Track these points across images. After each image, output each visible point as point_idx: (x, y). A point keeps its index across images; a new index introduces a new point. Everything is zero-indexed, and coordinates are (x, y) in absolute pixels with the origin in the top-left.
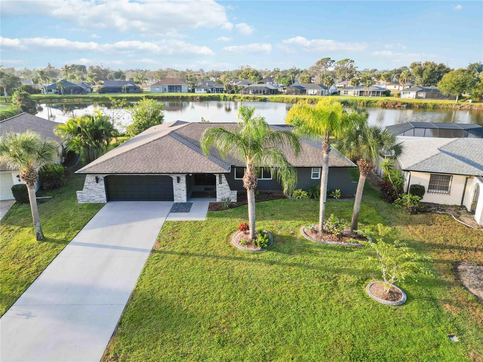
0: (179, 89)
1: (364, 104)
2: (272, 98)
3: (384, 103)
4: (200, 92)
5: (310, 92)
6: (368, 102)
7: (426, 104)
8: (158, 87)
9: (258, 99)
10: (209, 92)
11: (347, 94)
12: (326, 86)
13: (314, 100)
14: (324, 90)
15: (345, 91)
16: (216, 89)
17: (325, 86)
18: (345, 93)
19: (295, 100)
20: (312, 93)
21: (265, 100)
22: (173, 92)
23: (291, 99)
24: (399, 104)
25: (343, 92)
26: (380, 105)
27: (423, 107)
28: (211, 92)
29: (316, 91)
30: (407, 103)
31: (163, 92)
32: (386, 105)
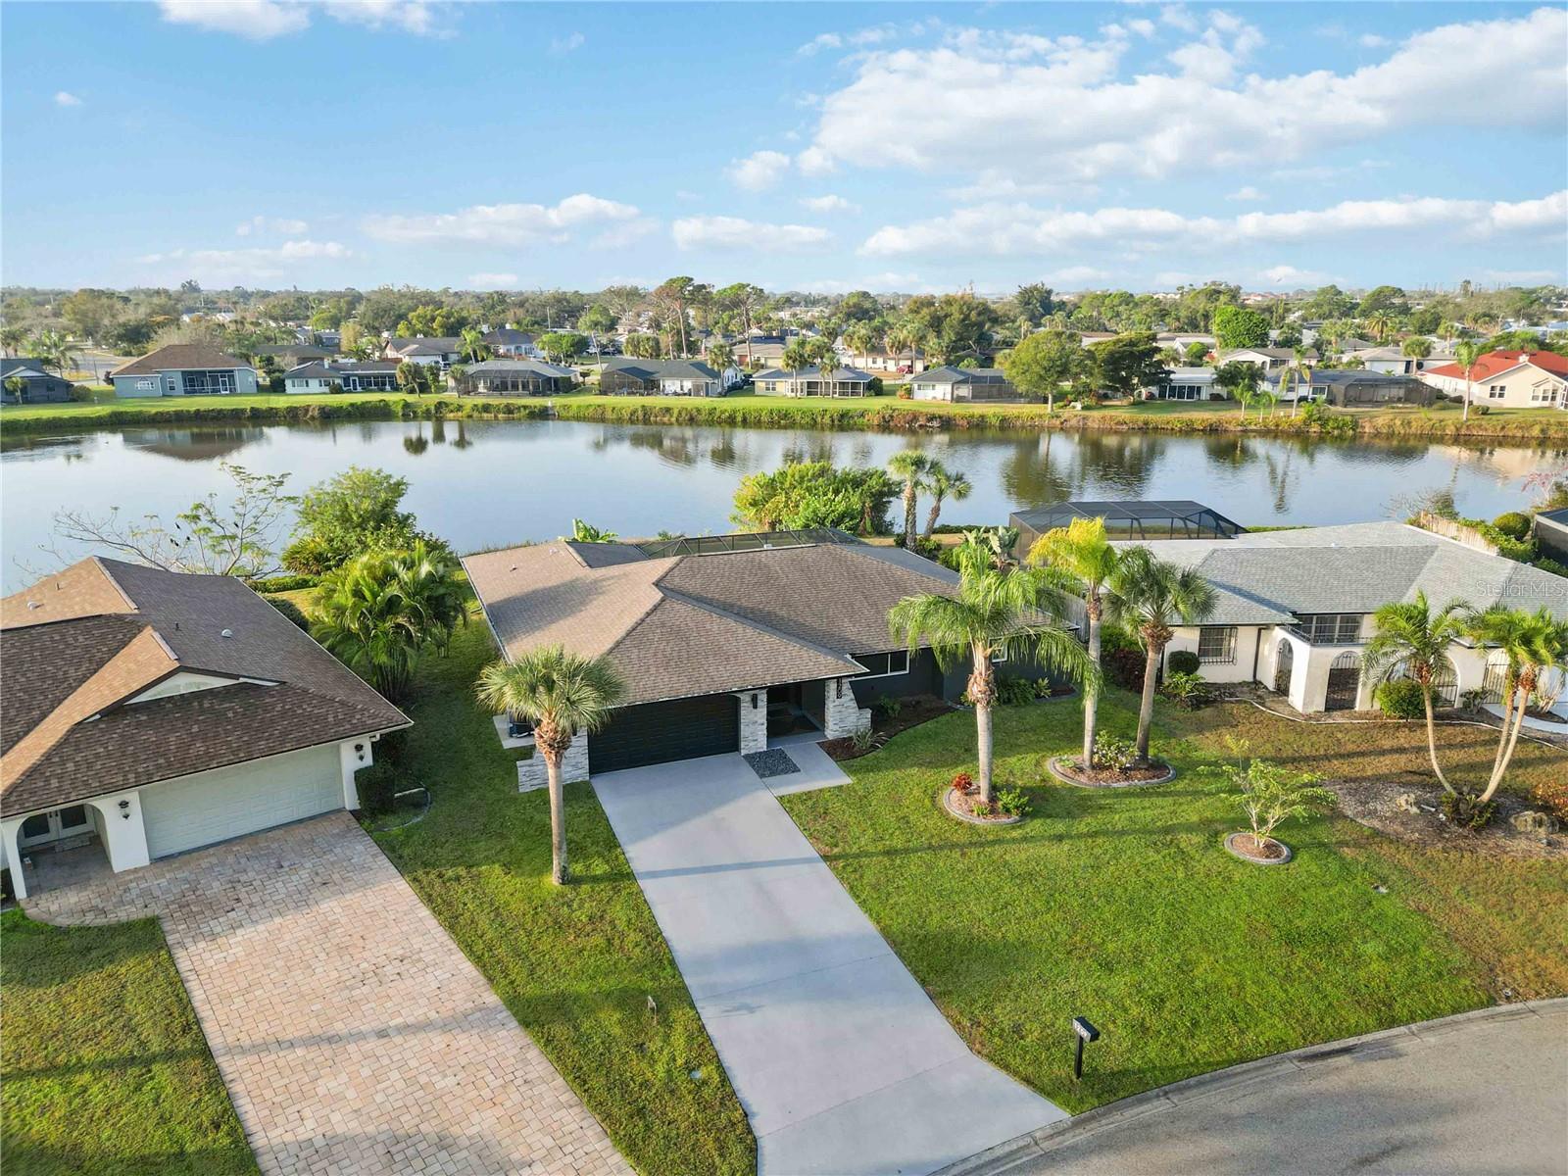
0: (224, 383)
1: (833, 421)
2: (566, 407)
3: (884, 417)
4: (304, 389)
5: (671, 385)
6: (843, 415)
7: (982, 417)
8: (145, 379)
9: (524, 413)
10: (337, 390)
11: (774, 389)
12: (716, 368)
13: (695, 413)
14: (710, 381)
15: (767, 383)
16: (361, 377)
17: (713, 370)
18: (768, 389)
19: (640, 413)
20: (679, 390)
21: (543, 415)
22: (202, 392)
23: (629, 411)
24: (922, 421)
25: (763, 385)
26: (876, 422)
27: (978, 425)
28: (345, 389)
29: (688, 385)
30: (940, 417)
31: (164, 396)
32: (891, 424)
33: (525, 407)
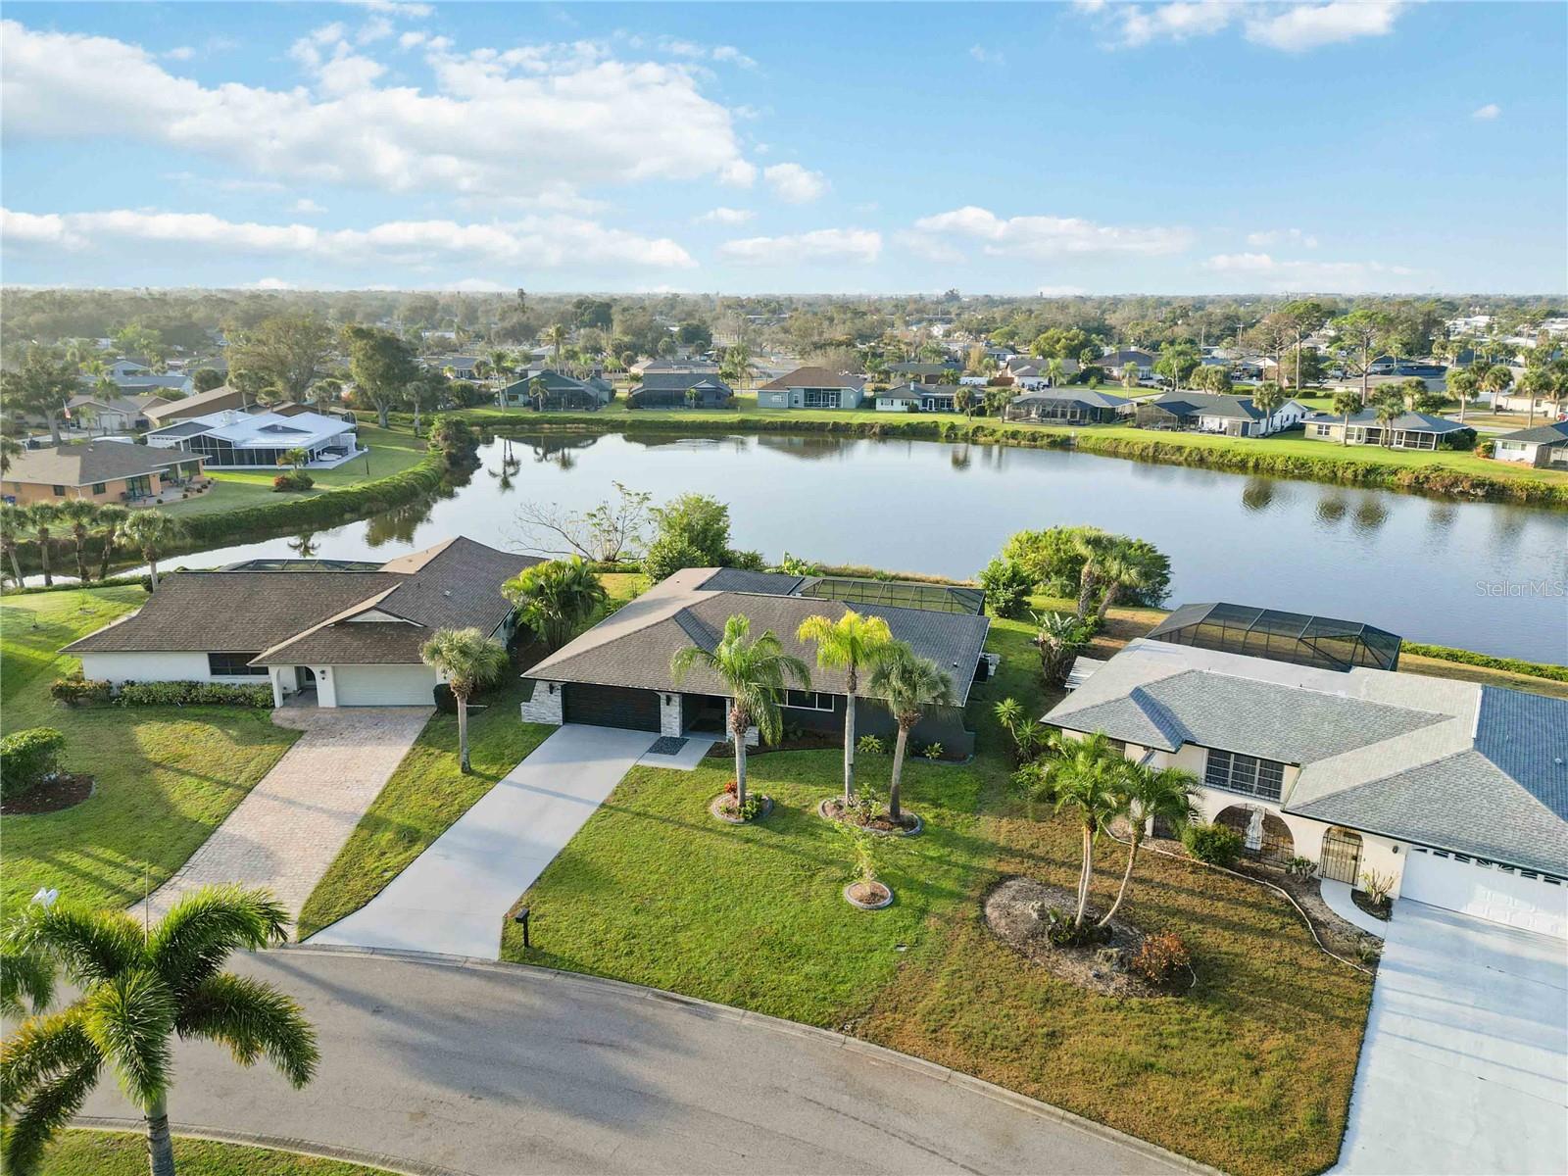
0: (833, 399)
1: (1356, 476)
2: (1086, 438)
3: (1417, 478)
4: (889, 408)
5: (1210, 422)
6: (1371, 471)
7: (1551, 490)
8: (777, 394)
9: (1046, 441)
10: (913, 409)
11: (1327, 433)
12: (1260, 408)
14: (1250, 420)
15: (1320, 427)
16: (936, 399)
17: (1257, 409)
18: (1320, 433)
19: (1151, 450)
20: (1216, 428)
21: (1064, 445)
22: (817, 406)
23: (1141, 446)
24: (1466, 485)
25: (1316, 428)
26: (1406, 484)
27: (1541, 499)
28: (921, 408)
29: (1226, 422)
30: (1492, 485)
31: (789, 408)
32: (1425, 486)
33: (1048, 436)
